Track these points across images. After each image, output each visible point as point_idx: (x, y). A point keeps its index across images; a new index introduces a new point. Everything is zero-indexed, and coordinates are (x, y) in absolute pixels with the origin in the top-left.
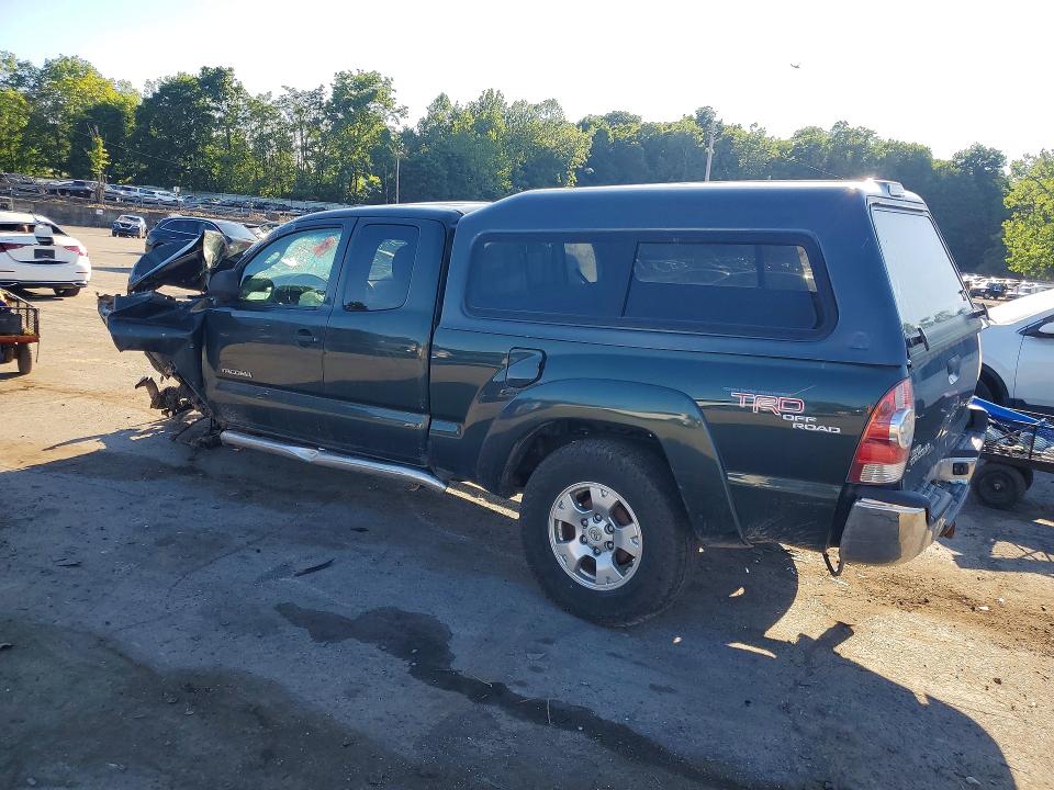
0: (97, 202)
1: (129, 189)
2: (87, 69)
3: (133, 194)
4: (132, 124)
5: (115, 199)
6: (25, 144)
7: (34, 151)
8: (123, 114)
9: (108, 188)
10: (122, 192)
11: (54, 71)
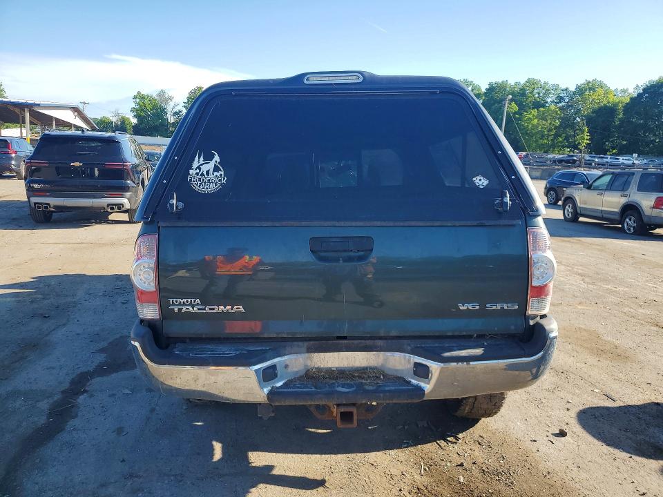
0: (579, 166)
1: (603, 157)
2: (601, 85)
3: (605, 160)
4: (621, 116)
5: (591, 164)
6: (556, 136)
7: (561, 139)
8: (615, 110)
9: (587, 157)
10: (597, 160)
11: (580, 91)
